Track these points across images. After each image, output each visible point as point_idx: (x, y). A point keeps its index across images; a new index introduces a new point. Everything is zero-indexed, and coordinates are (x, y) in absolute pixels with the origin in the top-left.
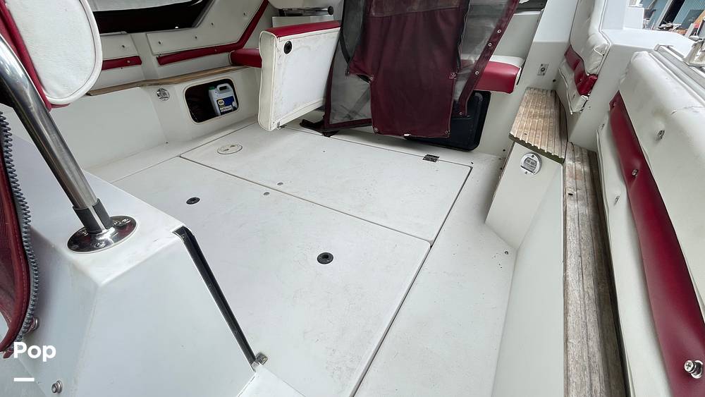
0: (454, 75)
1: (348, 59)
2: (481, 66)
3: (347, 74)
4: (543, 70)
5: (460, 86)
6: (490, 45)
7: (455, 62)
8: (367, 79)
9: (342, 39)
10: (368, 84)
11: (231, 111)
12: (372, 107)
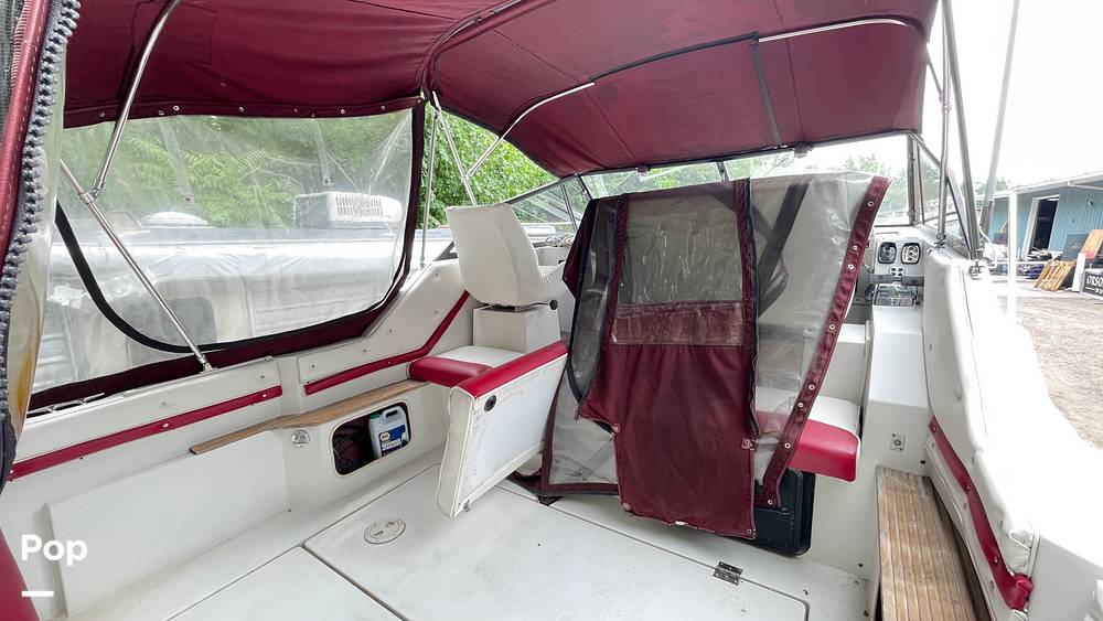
0: (748, 444)
1: (579, 396)
2: (793, 436)
3: (576, 418)
4: (898, 443)
5: (761, 462)
6: (801, 405)
7: (747, 422)
8: (609, 429)
9: (569, 367)
10: (611, 435)
11: (398, 447)
12: (618, 472)
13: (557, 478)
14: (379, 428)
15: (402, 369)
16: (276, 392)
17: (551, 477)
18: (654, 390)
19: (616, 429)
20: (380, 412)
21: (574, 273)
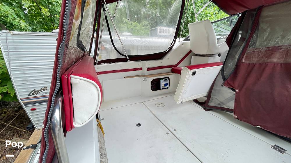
1: (224, 79)
3: (222, 86)
8: (234, 90)
9: (222, 70)
10: (235, 93)
11: (166, 88)
12: (235, 105)
13: (211, 104)
14: (162, 82)
15: (170, 69)
16: (141, 69)
17: (209, 103)
20: (163, 78)
21: (230, 40)
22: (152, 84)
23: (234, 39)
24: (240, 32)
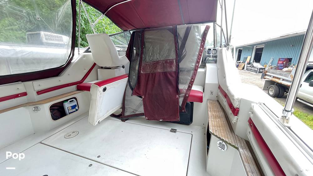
0: (178, 96)
1: (132, 89)
2: (188, 93)
3: (132, 95)
4: (212, 93)
5: (181, 100)
6: (190, 85)
7: (177, 91)
8: (141, 97)
9: (129, 81)
10: (142, 99)
11: (74, 111)
12: (144, 109)
13: (127, 114)
14: (67, 106)
15: (74, 87)
16: (25, 94)
17: (125, 114)
18: (153, 85)
19: (143, 97)
20: (67, 100)
21: (129, 54)
22: (51, 112)
23: (132, 54)
24: (135, 48)
